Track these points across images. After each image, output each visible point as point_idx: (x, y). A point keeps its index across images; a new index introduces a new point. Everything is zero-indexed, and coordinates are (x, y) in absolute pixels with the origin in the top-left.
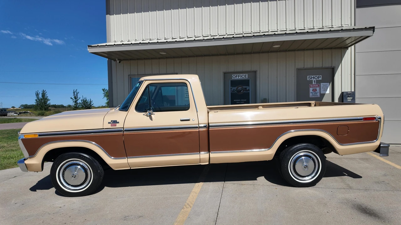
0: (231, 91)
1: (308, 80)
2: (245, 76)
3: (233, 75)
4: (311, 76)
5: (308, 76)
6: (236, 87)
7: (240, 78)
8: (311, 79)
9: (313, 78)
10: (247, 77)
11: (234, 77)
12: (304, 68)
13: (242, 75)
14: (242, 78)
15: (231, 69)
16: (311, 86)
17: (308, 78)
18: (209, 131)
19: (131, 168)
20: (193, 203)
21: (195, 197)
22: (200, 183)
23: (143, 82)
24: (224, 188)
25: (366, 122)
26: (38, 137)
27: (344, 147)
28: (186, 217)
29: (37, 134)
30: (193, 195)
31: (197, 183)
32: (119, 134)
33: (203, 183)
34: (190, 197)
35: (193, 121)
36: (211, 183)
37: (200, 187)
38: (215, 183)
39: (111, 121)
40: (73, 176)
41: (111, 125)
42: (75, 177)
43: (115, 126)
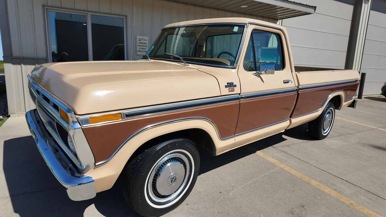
18: (298, 94)
19: (232, 149)
20: (301, 174)
21: (289, 168)
22: (258, 153)
23: (245, 26)
24: (286, 153)
25: (357, 83)
26: (124, 118)
27: (345, 104)
28: (331, 190)
29: (120, 113)
30: (282, 166)
31: (256, 153)
32: (237, 102)
33: (259, 151)
34: (284, 168)
35: (292, 83)
36: (265, 149)
37: (268, 157)
38: (269, 150)
39: (227, 83)
40: (172, 180)
41: (229, 89)
42: (174, 181)
43: (233, 91)
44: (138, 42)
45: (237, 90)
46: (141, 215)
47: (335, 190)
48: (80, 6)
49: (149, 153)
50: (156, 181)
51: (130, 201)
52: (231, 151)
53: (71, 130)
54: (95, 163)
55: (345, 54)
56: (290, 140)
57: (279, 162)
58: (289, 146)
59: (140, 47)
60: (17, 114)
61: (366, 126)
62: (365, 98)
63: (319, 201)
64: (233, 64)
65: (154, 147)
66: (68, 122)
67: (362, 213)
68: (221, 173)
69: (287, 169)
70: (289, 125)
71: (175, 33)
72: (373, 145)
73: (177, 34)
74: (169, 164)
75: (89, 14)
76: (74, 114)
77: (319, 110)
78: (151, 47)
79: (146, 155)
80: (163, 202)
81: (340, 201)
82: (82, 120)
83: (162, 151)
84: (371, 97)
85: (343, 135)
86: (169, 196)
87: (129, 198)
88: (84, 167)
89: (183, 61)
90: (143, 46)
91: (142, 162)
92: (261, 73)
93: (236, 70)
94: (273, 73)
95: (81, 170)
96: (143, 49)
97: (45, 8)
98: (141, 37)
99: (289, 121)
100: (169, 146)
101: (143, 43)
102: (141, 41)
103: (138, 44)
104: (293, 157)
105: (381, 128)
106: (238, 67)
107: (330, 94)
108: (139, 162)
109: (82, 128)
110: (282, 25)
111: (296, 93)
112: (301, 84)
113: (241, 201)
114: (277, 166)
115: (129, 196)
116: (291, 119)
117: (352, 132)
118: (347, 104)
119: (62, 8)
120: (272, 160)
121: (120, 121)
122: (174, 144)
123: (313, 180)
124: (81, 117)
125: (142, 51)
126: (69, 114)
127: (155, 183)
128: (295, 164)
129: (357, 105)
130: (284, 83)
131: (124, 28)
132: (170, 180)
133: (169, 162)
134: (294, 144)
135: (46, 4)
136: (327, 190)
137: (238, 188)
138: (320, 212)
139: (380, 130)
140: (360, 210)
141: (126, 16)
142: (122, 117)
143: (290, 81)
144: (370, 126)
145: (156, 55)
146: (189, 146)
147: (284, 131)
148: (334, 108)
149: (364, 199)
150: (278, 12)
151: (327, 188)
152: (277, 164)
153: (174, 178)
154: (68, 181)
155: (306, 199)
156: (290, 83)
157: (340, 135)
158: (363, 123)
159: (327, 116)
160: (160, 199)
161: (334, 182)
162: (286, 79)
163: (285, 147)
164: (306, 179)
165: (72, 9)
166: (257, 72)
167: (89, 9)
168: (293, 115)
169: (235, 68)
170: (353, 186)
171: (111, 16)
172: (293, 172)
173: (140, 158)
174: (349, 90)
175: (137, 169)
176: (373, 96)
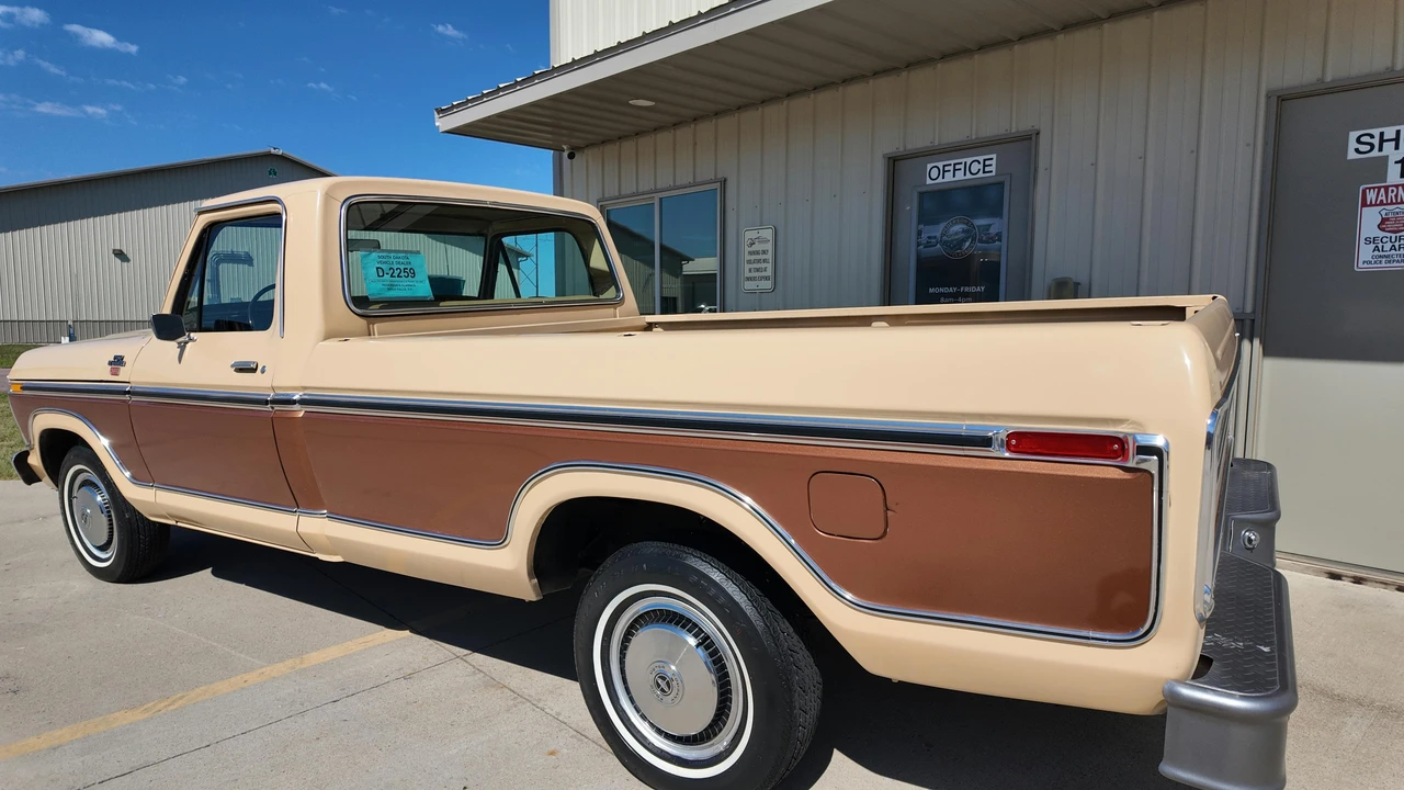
0: (919, 244)
1: (1352, 155)
2: (985, 166)
3: (929, 166)
4: (1376, 132)
5: (1353, 135)
6: (942, 226)
7: (960, 176)
8: (1375, 153)
9: (1389, 147)
10: (993, 168)
11: (934, 173)
12: (1321, 81)
13: (969, 160)
14: (969, 176)
15: (919, 140)
16: (1371, 196)
17: (1353, 144)
30: (275, 670)
35: (262, 373)
44: (747, 250)
59: (750, 266)
69: (252, 677)
75: (657, 199)
90: (759, 261)
96: (758, 270)
98: (754, 235)
101: (758, 253)
102: (753, 248)
103: (747, 257)
111: (272, 410)
125: (755, 278)
135: (602, 197)
141: (722, 182)
156: (259, 371)
165: (632, 195)
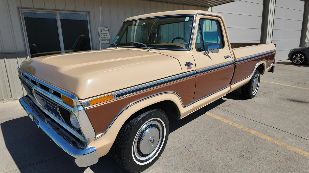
18: (235, 66)
19: (191, 113)
20: (243, 127)
21: (232, 123)
22: (207, 113)
23: (194, 16)
24: (227, 111)
25: (274, 53)
26: (115, 98)
27: (266, 70)
28: (267, 136)
29: (112, 95)
30: (227, 122)
31: (205, 114)
32: (193, 77)
33: (207, 112)
34: (229, 123)
35: (230, 57)
36: (211, 110)
37: (215, 115)
38: (215, 110)
39: (186, 63)
40: (151, 142)
41: (188, 67)
42: (153, 143)
43: (191, 68)
44: (100, 32)
45: (193, 68)
46: (130, 172)
47: (269, 136)
48: (50, 6)
49: (133, 123)
50: (139, 144)
51: (121, 162)
52: (190, 114)
53: (76, 112)
54: (95, 136)
55: (260, 30)
56: (229, 101)
57: (224, 119)
58: (228, 105)
59: (102, 37)
60: (4, 100)
61: (281, 85)
62: (277, 63)
63: (259, 145)
64: (188, 47)
65: (136, 118)
66: (72, 106)
67: (292, 151)
68: (182, 132)
69: (231, 123)
70: (230, 90)
71: (133, 24)
72: (290, 99)
73: (135, 25)
74: (147, 131)
75: (58, 13)
76: (78, 99)
77: (249, 76)
78: (116, 37)
79: (131, 125)
80: (145, 160)
81: (275, 144)
82: (84, 104)
83: (142, 121)
84: (281, 62)
85: (267, 93)
86: (149, 154)
87: (121, 160)
88: (87, 140)
89: (147, 47)
90: (105, 36)
91: (129, 131)
92: (209, 53)
93: (191, 51)
94: (218, 52)
95: (85, 142)
96: (105, 38)
97: (20, 9)
98: (102, 29)
99: (229, 87)
100: (147, 116)
101: (104, 33)
102: (102, 32)
103: (100, 34)
104: (233, 114)
105: (292, 85)
106: (192, 49)
107: (256, 64)
108: (126, 131)
109: (85, 109)
110: (212, 12)
111: (233, 65)
112: (236, 58)
113: (203, 152)
114: (223, 122)
115: (120, 158)
116: (230, 85)
117: (273, 90)
118: (268, 70)
119: (35, 9)
120: (218, 118)
121: (112, 101)
122: (151, 114)
123: (252, 130)
124: (83, 101)
125: (104, 40)
126: (73, 100)
127: (139, 146)
128: (236, 119)
129: (275, 70)
130: (225, 58)
131: (87, 21)
132: (150, 142)
133: (148, 129)
134: (232, 104)
135: (20, 6)
136: (264, 137)
137: (198, 142)
138: (262, 153)
139: (292, 87)
140: (290, 149)
141: (89, 12)
142: (113, 98)
143: (229, 56)
144: (284, 85)
145: (120, 43)
146: (161, 114)
147: (226, 95)
148: (259, 74)
149: (291, 140)
150: (208, 2)
151: (263, 135)
152: (223, 121)
153: (153, 140)
154: (76, 153)
155: (249, 145)
156: (229, 57)
157: (265, 93)
158: (279, 83)
159: (255, 80)
160: (143, 157)
161: (267, 130)
162: (226, 55)
163: (226, 107)
164: (247, 130)
165: (43, 9)
166: (206, 52)
167: (57, 9)
168: (232, 82)
169: (189, 50)
170: (282, 131)
171: (76, 13)
172: (236, 125)
173: (127, 128)
174: (269, 59)
175: (125, 136)
176: (282, 61)
